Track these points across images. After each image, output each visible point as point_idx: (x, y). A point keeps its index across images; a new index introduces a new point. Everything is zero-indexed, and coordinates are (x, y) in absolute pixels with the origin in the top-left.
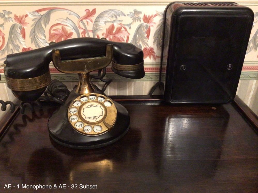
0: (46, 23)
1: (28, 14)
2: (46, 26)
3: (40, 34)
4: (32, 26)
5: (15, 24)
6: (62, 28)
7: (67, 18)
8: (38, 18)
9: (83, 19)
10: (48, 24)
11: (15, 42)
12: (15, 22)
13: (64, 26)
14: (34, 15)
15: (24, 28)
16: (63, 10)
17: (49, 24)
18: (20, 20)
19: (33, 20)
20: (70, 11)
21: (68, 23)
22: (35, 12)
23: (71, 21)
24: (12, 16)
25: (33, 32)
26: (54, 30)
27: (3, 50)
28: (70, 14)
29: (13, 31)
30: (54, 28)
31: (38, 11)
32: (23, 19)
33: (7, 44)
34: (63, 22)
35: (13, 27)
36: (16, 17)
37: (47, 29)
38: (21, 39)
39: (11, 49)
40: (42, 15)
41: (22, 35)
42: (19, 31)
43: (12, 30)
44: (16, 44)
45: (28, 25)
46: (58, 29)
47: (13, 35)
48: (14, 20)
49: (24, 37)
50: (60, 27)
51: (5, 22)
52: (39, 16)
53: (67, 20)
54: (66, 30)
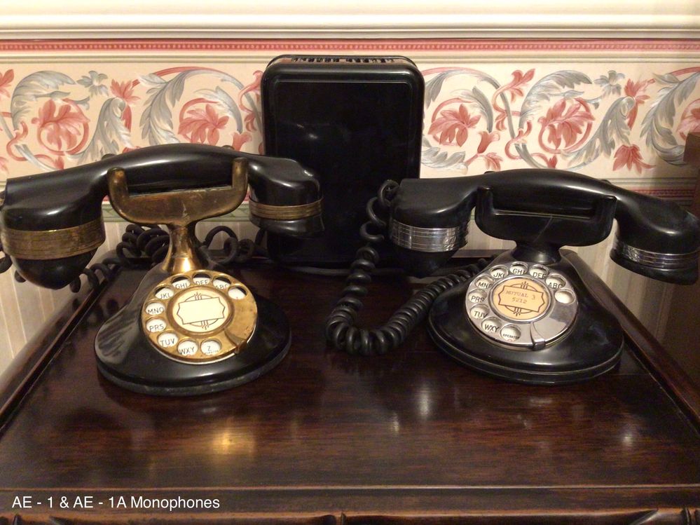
0: (175, 97)
1: (140, 79)
2: (174, 104)
3: (161, 120)
4: (147, 103)
5: (112, 99)
6: (207, 107)
7: (218, 88)
8: (159, 87)
9: (250, 90)
10: (179, 100)
11: (109, 136)
12: (112, 96)
13: (210, 104)
14: (152, 80)
15: (129, 107)
16: (209, 71)
17: (181, 100)
18: (123, 91)
19: (148, 92)
20: (223, 75)
21: (220, 98)
22: (154, 76)
23: (225, 95)
24: (108, 83)
25: (148, 116)
26: (191, 112)
27: (84, 152)
28: (222, 80)
29: (107, 113)
30: (191, 108)
31: (160, 73)
32: (129, 90)
33: (93, 140)
34: (209, 97)
35: (108, 106)
36: (115, 85)
37: (175, 110)
38: (123, 130)
39: (100, 149)
40: (167, 81)
41: (124, 122)
42: (119, 113)
43: (106, 109)
44: (111, 141)
45: (139, 100)
46: (198, 110)
47: (106, 120)
48: (110, 91)
49: (128, 125)
50: (202, 106)
51: (92, 95)
52: (161, 83)
53: (216, 92)
54: (214, 111)
